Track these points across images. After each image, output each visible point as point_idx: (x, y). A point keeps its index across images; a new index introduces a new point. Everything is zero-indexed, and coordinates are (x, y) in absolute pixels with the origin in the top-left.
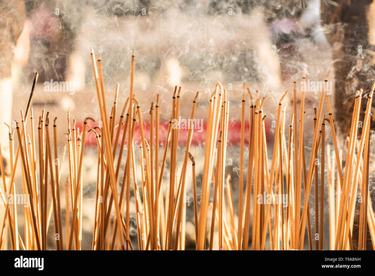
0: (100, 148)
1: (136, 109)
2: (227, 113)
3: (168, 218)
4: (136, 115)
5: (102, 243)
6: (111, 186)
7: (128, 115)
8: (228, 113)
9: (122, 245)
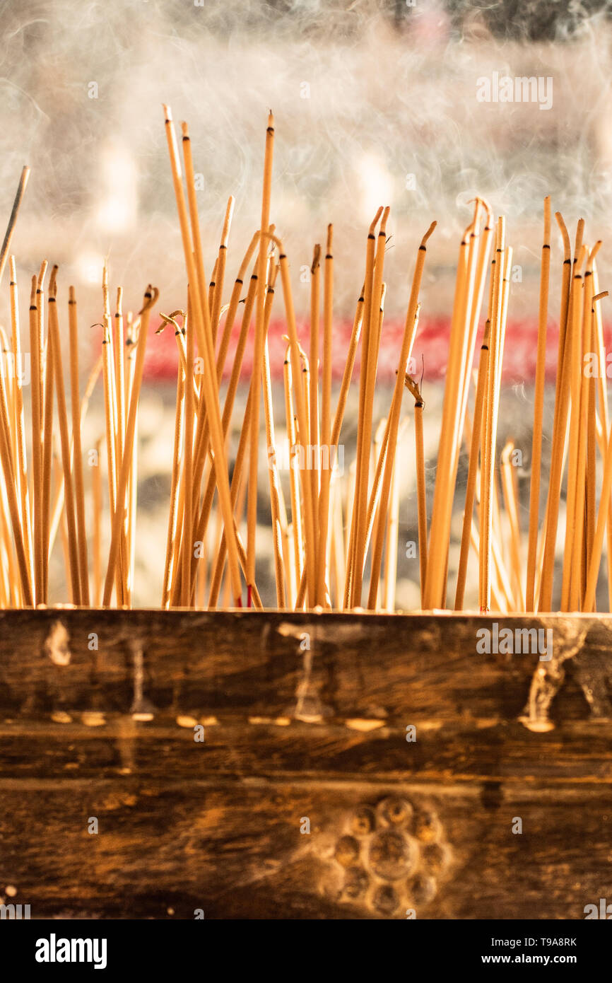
0: (184, 357)
1: (277, 261)
2: (504, 280)
3: (352, 535)
4: (276, 276)
5: (186, 592)
6: (210, 451)
7: (254, 277)
8: (508, 278)
9: (237, 598)
